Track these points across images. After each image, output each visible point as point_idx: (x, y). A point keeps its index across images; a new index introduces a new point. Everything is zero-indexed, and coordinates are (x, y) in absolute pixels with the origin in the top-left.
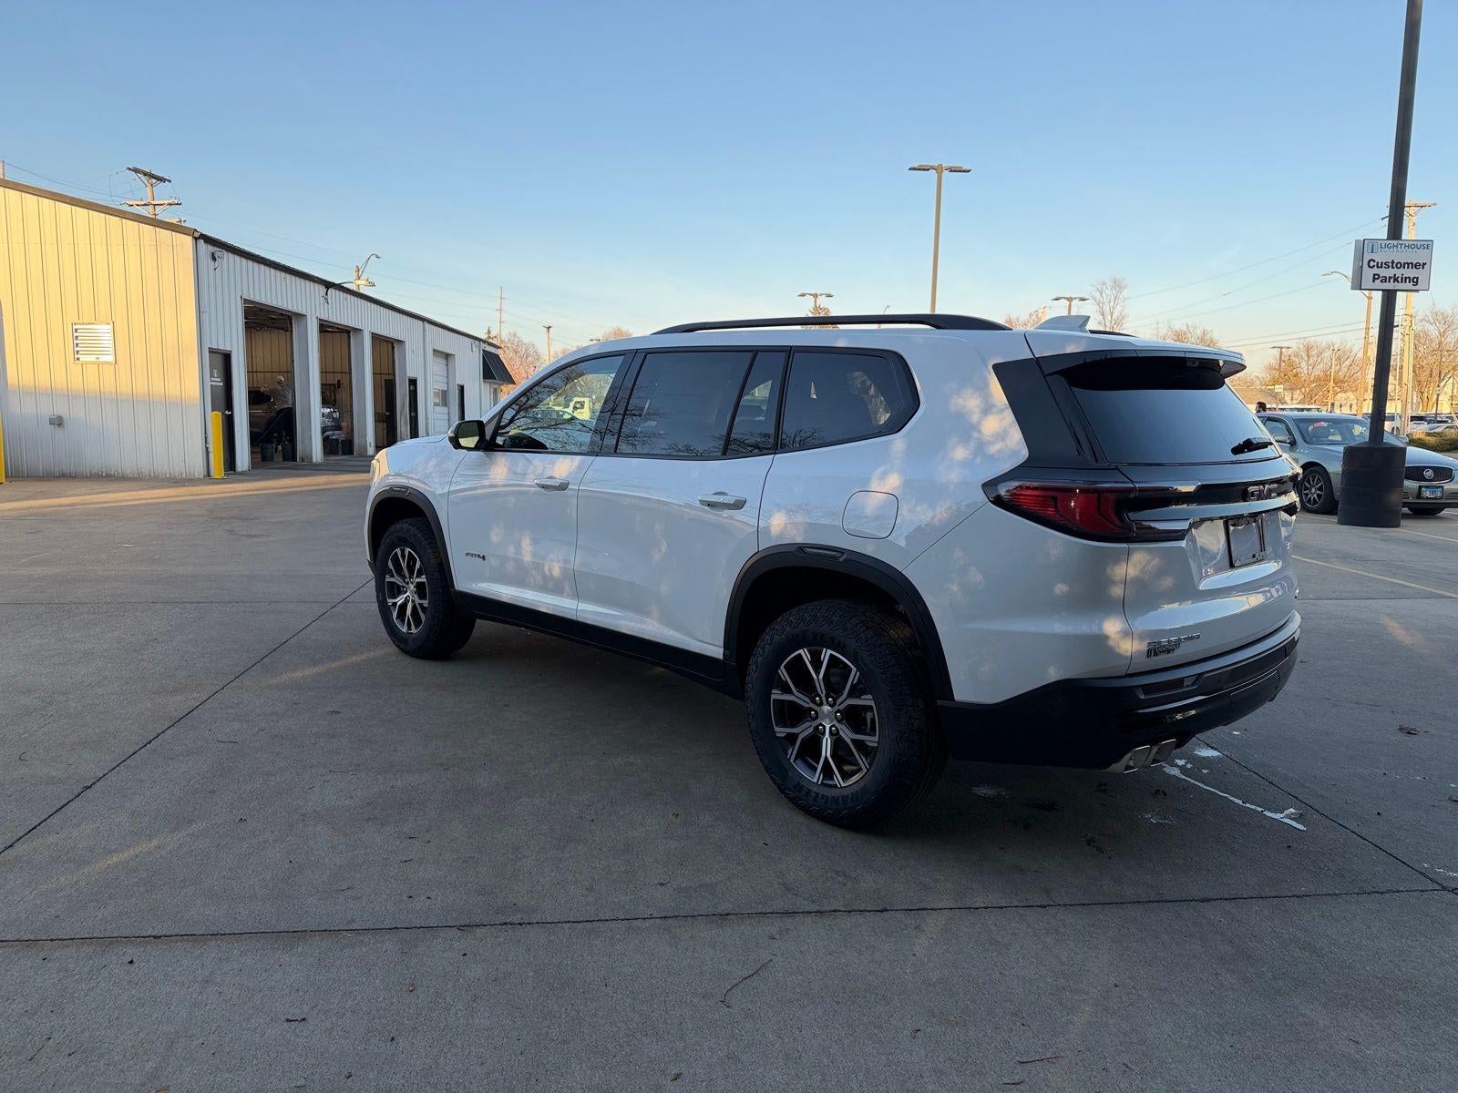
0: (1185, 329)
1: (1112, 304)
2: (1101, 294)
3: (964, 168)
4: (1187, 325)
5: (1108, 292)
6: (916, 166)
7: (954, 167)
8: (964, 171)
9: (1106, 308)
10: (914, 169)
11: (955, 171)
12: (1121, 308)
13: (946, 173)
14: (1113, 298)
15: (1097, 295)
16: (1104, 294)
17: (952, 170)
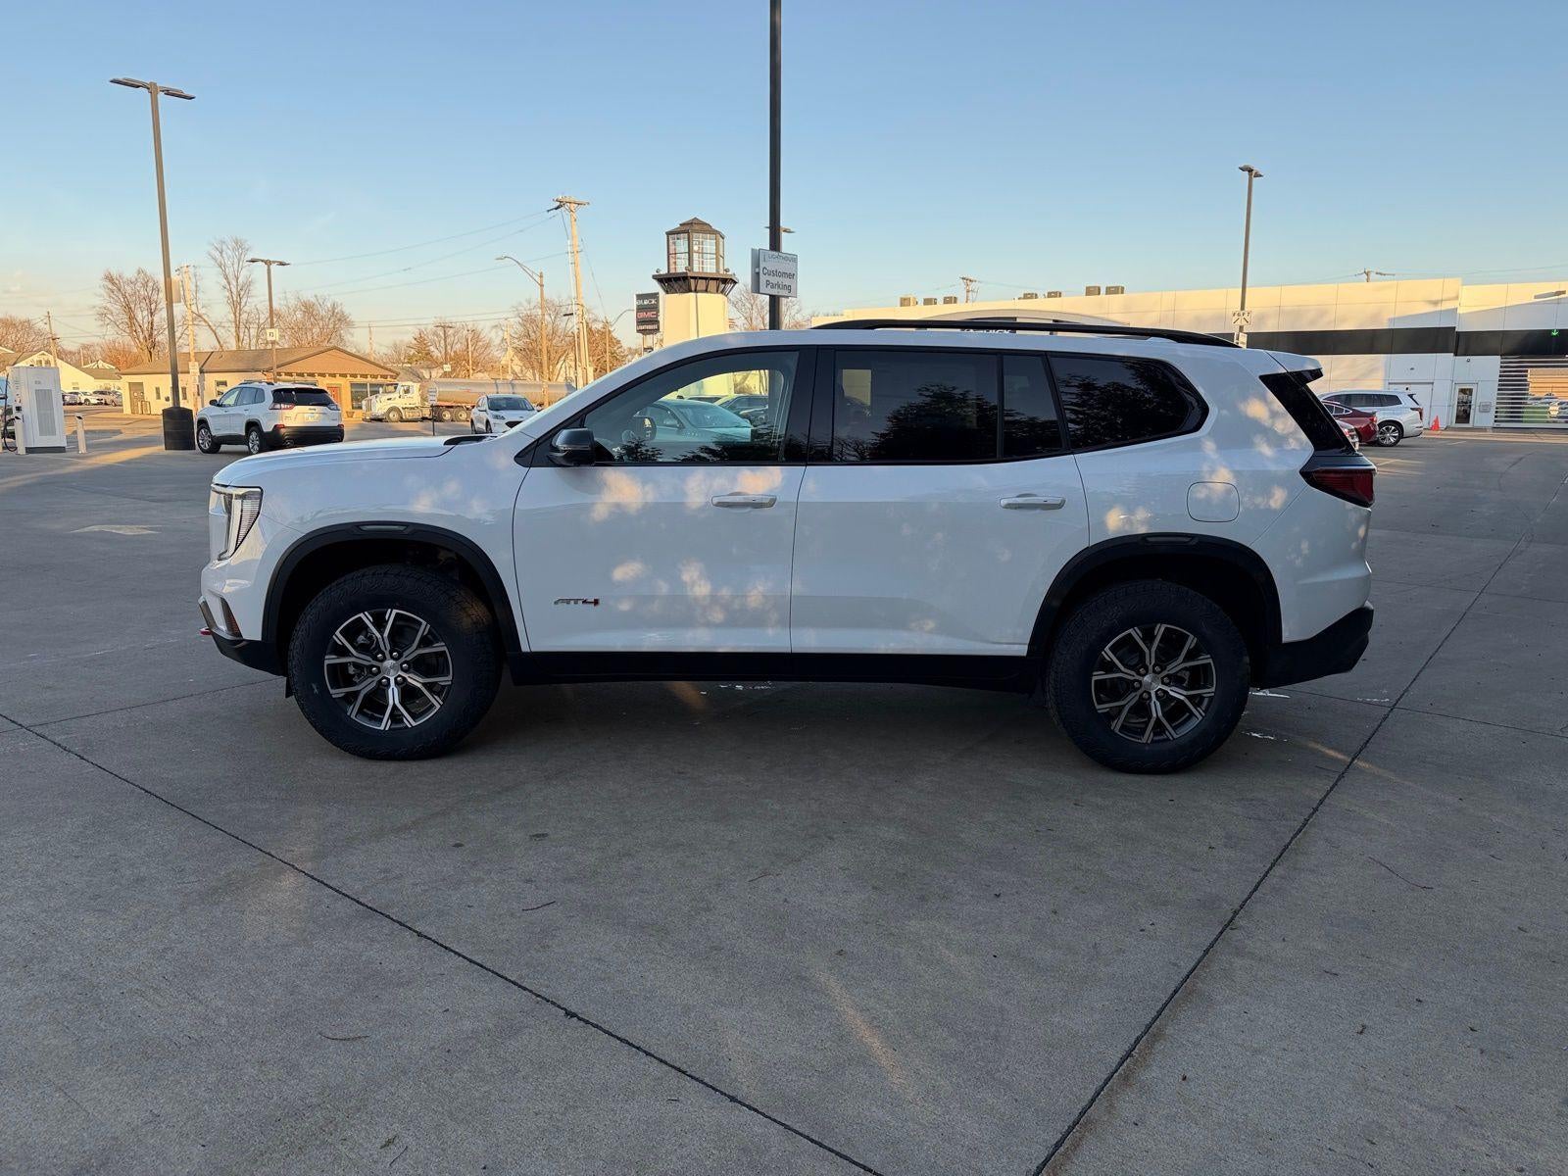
0: (313, 300)
1: (236, 266)
2: (221, 253)
3: (186, 93)
4: (316, 296)
5: (230, 253)
6: (120, 78)
7: (173, 90)
8: (185, 97)
9: (230, 271)
10: (119, 82)
11: (173, 95)
12: (248, 274)
13: (161, 96)
14: (236, 260)
15: (217, 254)
16: (224, 255)
17: (168, 93)
